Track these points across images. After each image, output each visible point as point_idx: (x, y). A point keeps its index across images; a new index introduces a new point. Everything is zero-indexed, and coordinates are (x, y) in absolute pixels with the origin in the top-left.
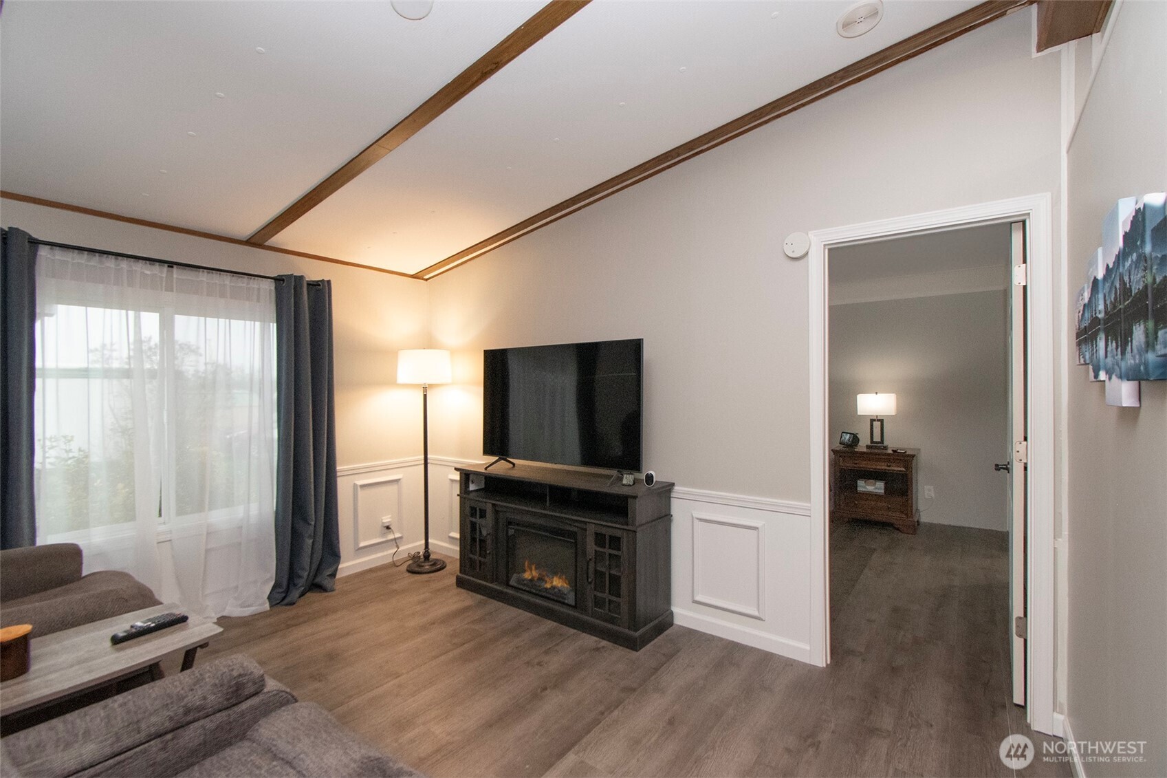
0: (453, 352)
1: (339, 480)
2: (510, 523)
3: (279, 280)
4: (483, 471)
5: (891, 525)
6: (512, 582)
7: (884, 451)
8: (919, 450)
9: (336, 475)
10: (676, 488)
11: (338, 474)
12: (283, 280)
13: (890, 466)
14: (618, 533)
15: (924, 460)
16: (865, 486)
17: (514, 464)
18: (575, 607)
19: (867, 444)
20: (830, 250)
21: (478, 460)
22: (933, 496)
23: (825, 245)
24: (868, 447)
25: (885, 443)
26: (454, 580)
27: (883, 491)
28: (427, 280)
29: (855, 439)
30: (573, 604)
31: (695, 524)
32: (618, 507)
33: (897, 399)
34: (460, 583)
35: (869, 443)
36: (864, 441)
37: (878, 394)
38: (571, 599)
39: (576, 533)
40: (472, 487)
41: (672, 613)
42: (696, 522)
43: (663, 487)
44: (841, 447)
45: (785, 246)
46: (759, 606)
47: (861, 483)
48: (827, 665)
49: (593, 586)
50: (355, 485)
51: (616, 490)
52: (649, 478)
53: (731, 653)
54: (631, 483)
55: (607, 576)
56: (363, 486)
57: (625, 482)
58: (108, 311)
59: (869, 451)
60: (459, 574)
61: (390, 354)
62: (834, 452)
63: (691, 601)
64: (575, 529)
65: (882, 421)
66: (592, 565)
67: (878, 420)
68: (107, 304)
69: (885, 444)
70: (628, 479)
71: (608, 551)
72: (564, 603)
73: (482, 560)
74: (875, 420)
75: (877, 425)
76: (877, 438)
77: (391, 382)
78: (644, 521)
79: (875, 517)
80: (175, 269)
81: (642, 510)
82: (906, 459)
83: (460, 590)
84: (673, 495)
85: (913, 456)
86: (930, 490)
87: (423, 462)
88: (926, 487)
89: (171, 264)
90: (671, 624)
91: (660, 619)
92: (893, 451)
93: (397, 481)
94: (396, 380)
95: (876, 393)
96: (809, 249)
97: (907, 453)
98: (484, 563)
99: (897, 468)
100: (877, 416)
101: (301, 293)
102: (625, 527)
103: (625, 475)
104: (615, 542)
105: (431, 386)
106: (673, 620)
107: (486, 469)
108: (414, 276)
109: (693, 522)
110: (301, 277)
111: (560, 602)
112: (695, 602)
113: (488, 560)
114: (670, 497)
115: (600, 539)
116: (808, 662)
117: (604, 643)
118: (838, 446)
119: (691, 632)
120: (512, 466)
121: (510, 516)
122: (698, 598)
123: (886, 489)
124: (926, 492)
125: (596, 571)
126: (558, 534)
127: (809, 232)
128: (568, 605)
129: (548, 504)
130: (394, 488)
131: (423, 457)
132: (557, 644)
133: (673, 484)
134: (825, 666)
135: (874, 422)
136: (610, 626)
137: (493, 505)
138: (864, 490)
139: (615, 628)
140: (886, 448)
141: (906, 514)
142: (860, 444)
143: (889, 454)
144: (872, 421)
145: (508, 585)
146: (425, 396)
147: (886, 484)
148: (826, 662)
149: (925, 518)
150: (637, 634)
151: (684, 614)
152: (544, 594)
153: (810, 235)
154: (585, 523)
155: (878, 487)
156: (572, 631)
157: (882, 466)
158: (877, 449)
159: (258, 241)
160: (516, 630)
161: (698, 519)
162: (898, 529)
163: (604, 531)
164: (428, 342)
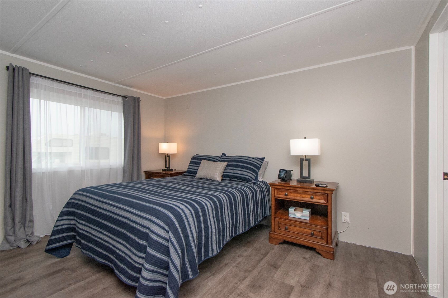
7: (310, 185)
13: (312, 198)
16: (294, 213)
19: (297, 179)
24: (298, 181)
27: (308, 219)
29: (289, 175)
33: (320, 143)
35: (299, 178)
47: (291, 210)
59: (298, 184)
65: (309, 160)
67: (306, 160)
69: (311, 178)
74: (304, 160)
75: (305, 163)
76: (305, 174)
82: (327, 192)
85: (332, 191)
86: (346, 216)
92: (316, 185)
95: (305, 138)
97: (328, 188)
99: (319, 200)
100: (305, 157)
118: (277, 180)
123: (310, 217)
124: (343, 218)
138: (294, 216)
140: (312, 182)
142: (293, 179)
143: (313, 188)
144: (302, 160)
155: (304, 215)
157: (307, 198)
162: (318, 253)
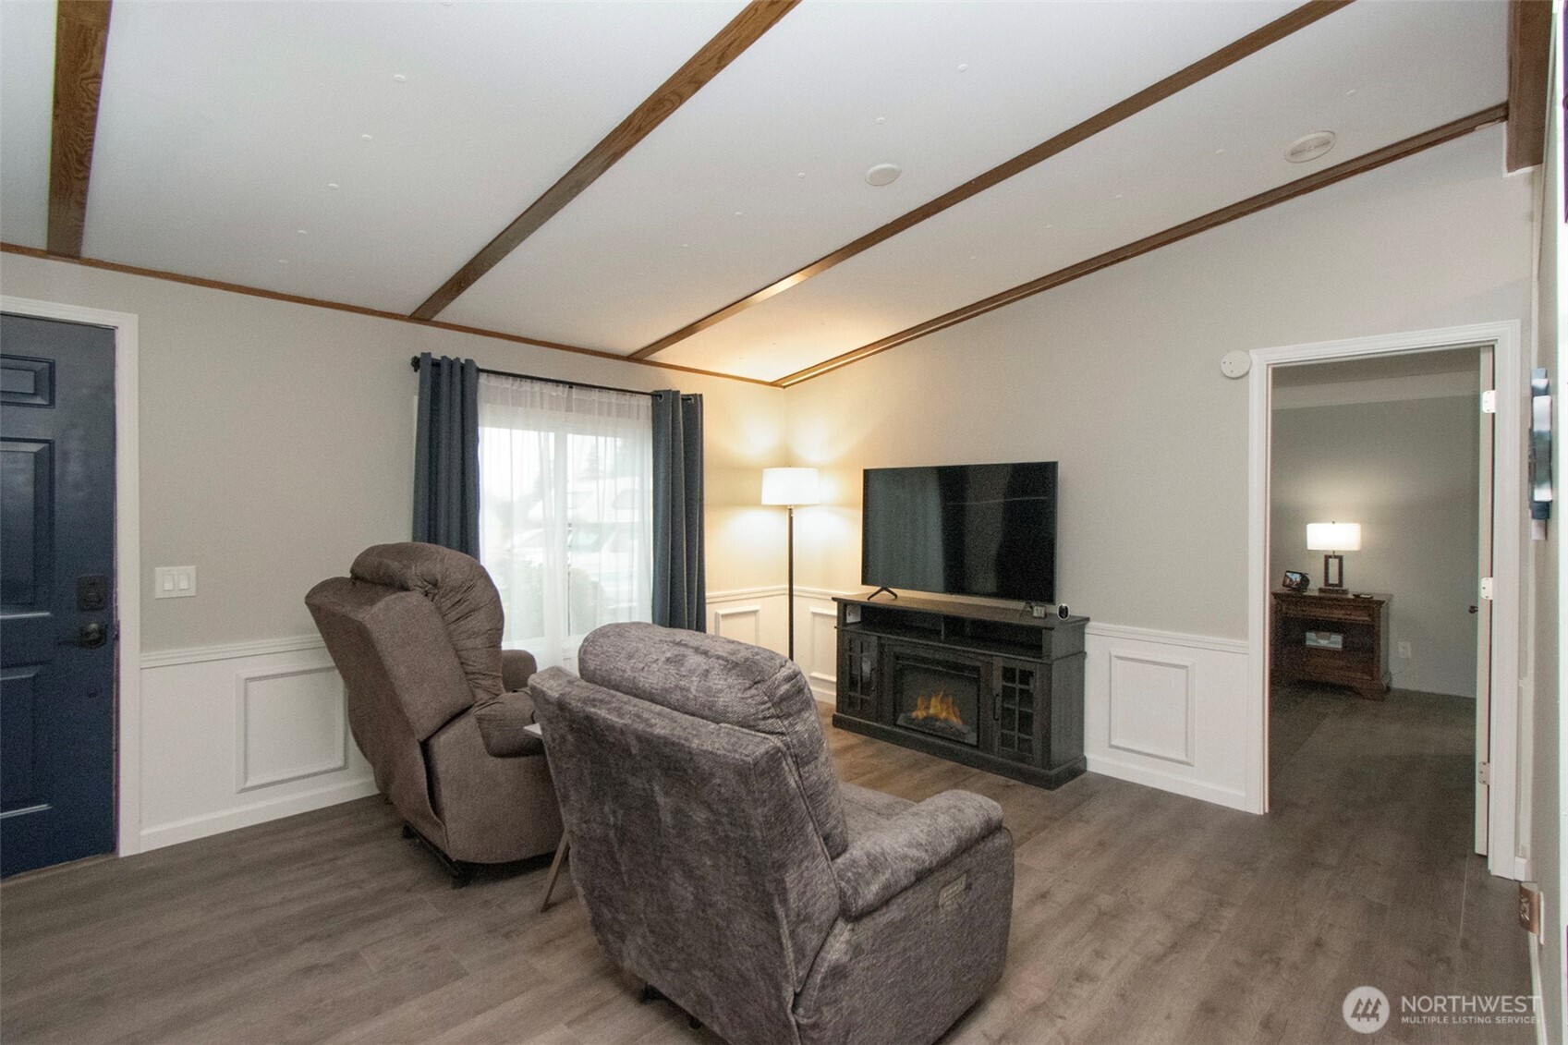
0: (821, 469)
1: (707, 606)
2: (898, 658)
3: (656, 396)
4: (866, 600)
5: (1351, 689)
6: (900, 722)
7: (1344, 596)
8: (1392, 595)
9: (704, 600)
10: (1091, 624)
11: (707, 601)
12: (661, 396)
13: (1349, 615)
14: (1028, 667)
15: (1396, 607)
16: (1314, 640)
17: (896, 596)
18: (977, 747)
19: (1319, 587)
20: (1275, 370)
21: (856, 590)
22: (1410, 654)
23: (1268, 365)
24: (1321, 590)
25: (1345, 586)
26: (830, 720)
27: (1341, 648)
28: (785, 387)
29: (1305, 580)
30: (975, 743)
31: (1113, 664)
32: (1030, 640)
33: (1362, 531)
34: (837, 722)
35: (1322, 586)
36: (1316, 585)
37: (1336, 524)
38: (972, 739)
39: (979, 667)
40: (850, 619)
41: (1085, 758)
42: (1114, 659)
43: (1075, 622)
44: (1286, 590)
45: (1223, 366)
46: (1187, 751)
47: (1310, 635)
48: (1265, 814)
49: (1000, 722)
50: (717, 615)
51: (1026, 622)
52: (1064, 612)
53: (1152, 800)
54: (1043, 616)
55: (1017, 712)
56: (725, 616)
57: (1035, 614)
58: (526, 432)
59: (1323, 595)
60: (836, 713)
61: (753, 472)
62: (1275, 595)
63: (1107, 745)
64: (978, 664)
65: (1340, 558)
66: (999, 700)
67: (1336, 557)
68: (527, 427)
70: (1038, 611)
71: (1018, 686)
72: (964, 743)
73: (864, 697)
74: (1330, 557)
75: (1334, 563)
76: (1334, 579)
77: (755, 503)
78: (1059, 656)
79: (1330, 679)
80: (574, 390)
81: (1057, 644)
82: (1371, 607)
83: (837, 730)
84: (1087, 630)
85: (1380, 603)
86: (1404, 648)
87: (788, 592)
88: (1401, 644)
89: (571, 385)
90: (1084, 771)
91: (1070, 764)
92: (1354, 595)
93: (755, 612)
94: (760, 499)
95: (1334, 522)
96: (1250, 368)
97: (1374, 599)
98: (867, 701)
99: (1362, 618)
100: (1334, 552)
101: (678, 410)
102: (1040, 661)
103: (1035, 608)
104: (1026, 676)
105: (796, 506)
106: (1086, 767)
107: (869, 599)
108: (772, 384)
109: (1110, 662)
110: (678, 392)
111: (959, 742)
112: (1111, 746)
113: (871, 697)
114: (1083, 633)
115: (1008, 674)
116: (1243, 809)
117: (1012, 782)
118: (1280, 589)
119: (1106, 779)
120: (894, 597)
121: (897, 649)
122: (1114, 743)
123: (1344, 646)
124: (1401, 650)
125: (1003, 708)
126: (955, 671)
127: (1251, 352)
128: (967, 744)
129: (942, 637)
130: (751, 619)
131: (787, 586)
132: (964, 780)
133: (1088, 619)
134: (1262, 813)
135: (1330, 560)
136: (1020, 765)
137: (879, 638)
138: (1315, 644)
139: (1025, 766)
140: (1345, 592)
141: (1372, 675)
142: (1310, 586)
143: (1348, 600)
144: (1327, 558)
145: (896, 725)
146: (791, 519)
147: (1344, 639)
148: (1264, 810)
149: (1398, 682)
150: (1053, 772)
151: (1099, 760)
152: (939, 734)
153: (1251, 354)
154: (992, 656)
155: (1334, 641)
156: (975, 771)
157: (1338, 614)
158: (1334, 595)
159: (637, 357)
160: (915, 766)
161: (1116, 657)
162: (1360, 694)
163: (1013, 665)
164: (787, 460)
